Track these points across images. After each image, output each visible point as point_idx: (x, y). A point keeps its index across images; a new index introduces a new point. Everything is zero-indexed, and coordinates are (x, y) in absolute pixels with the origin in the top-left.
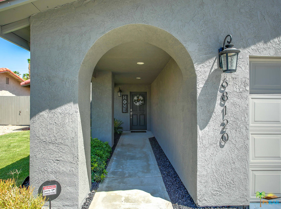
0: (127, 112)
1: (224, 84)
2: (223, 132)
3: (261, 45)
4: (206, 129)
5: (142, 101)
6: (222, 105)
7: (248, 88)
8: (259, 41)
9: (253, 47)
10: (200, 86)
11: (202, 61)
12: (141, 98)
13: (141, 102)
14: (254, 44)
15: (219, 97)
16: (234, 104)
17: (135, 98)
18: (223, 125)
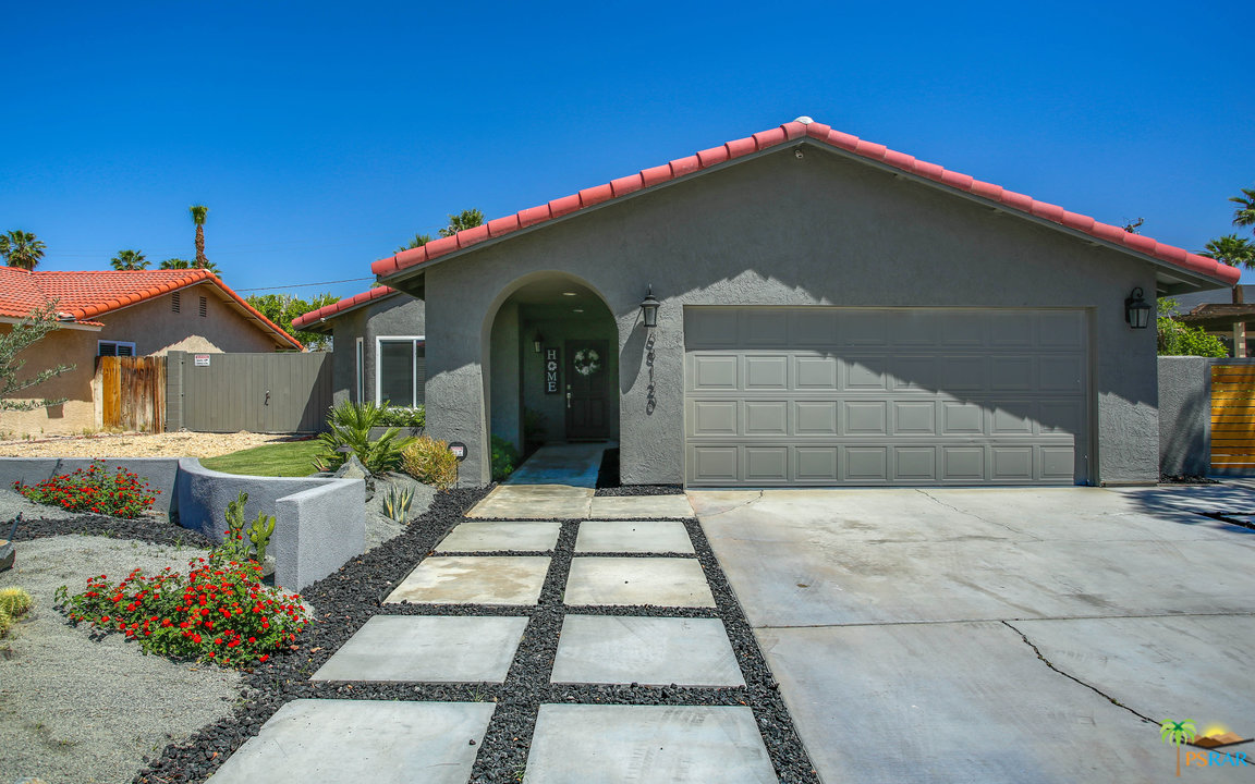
0: (558, 392)
1: (652, 339)
2: (650, 396)
3: (696, 292)
4: (630, 392)
5: (595, 363)
6: (648, 364)
7: (682, 344)
8: (694, 287)
9: (687, 294)
10: (623, 341)
11: (626, 313)
12: (593, 355)
13: (595, 367)
14: (689, 290)
15: (645, 356)
16: (664, 363)
17: (579, 356)
18: (651, 388)
